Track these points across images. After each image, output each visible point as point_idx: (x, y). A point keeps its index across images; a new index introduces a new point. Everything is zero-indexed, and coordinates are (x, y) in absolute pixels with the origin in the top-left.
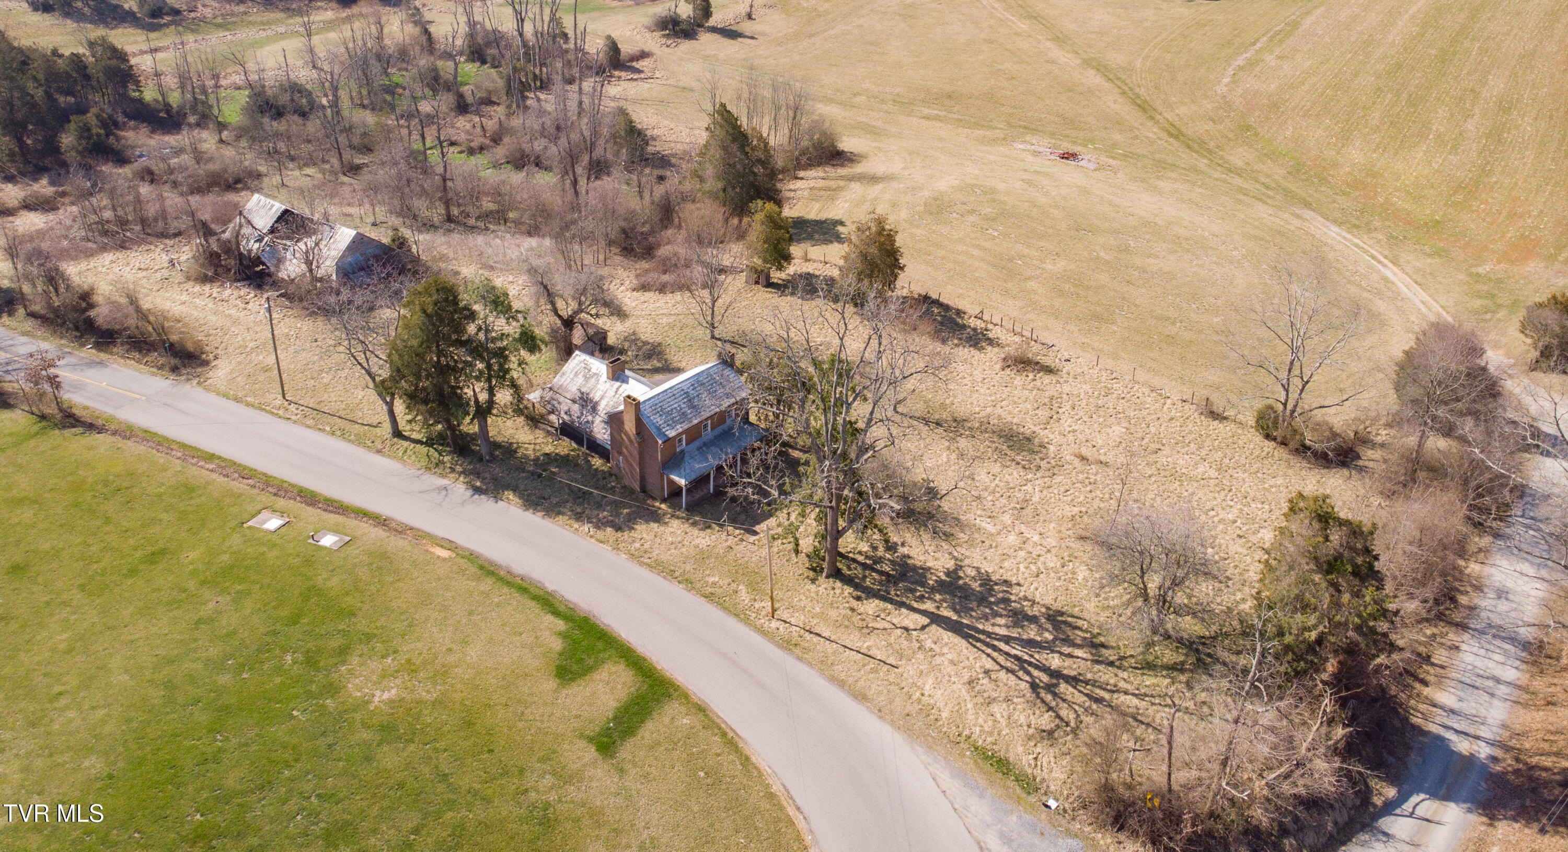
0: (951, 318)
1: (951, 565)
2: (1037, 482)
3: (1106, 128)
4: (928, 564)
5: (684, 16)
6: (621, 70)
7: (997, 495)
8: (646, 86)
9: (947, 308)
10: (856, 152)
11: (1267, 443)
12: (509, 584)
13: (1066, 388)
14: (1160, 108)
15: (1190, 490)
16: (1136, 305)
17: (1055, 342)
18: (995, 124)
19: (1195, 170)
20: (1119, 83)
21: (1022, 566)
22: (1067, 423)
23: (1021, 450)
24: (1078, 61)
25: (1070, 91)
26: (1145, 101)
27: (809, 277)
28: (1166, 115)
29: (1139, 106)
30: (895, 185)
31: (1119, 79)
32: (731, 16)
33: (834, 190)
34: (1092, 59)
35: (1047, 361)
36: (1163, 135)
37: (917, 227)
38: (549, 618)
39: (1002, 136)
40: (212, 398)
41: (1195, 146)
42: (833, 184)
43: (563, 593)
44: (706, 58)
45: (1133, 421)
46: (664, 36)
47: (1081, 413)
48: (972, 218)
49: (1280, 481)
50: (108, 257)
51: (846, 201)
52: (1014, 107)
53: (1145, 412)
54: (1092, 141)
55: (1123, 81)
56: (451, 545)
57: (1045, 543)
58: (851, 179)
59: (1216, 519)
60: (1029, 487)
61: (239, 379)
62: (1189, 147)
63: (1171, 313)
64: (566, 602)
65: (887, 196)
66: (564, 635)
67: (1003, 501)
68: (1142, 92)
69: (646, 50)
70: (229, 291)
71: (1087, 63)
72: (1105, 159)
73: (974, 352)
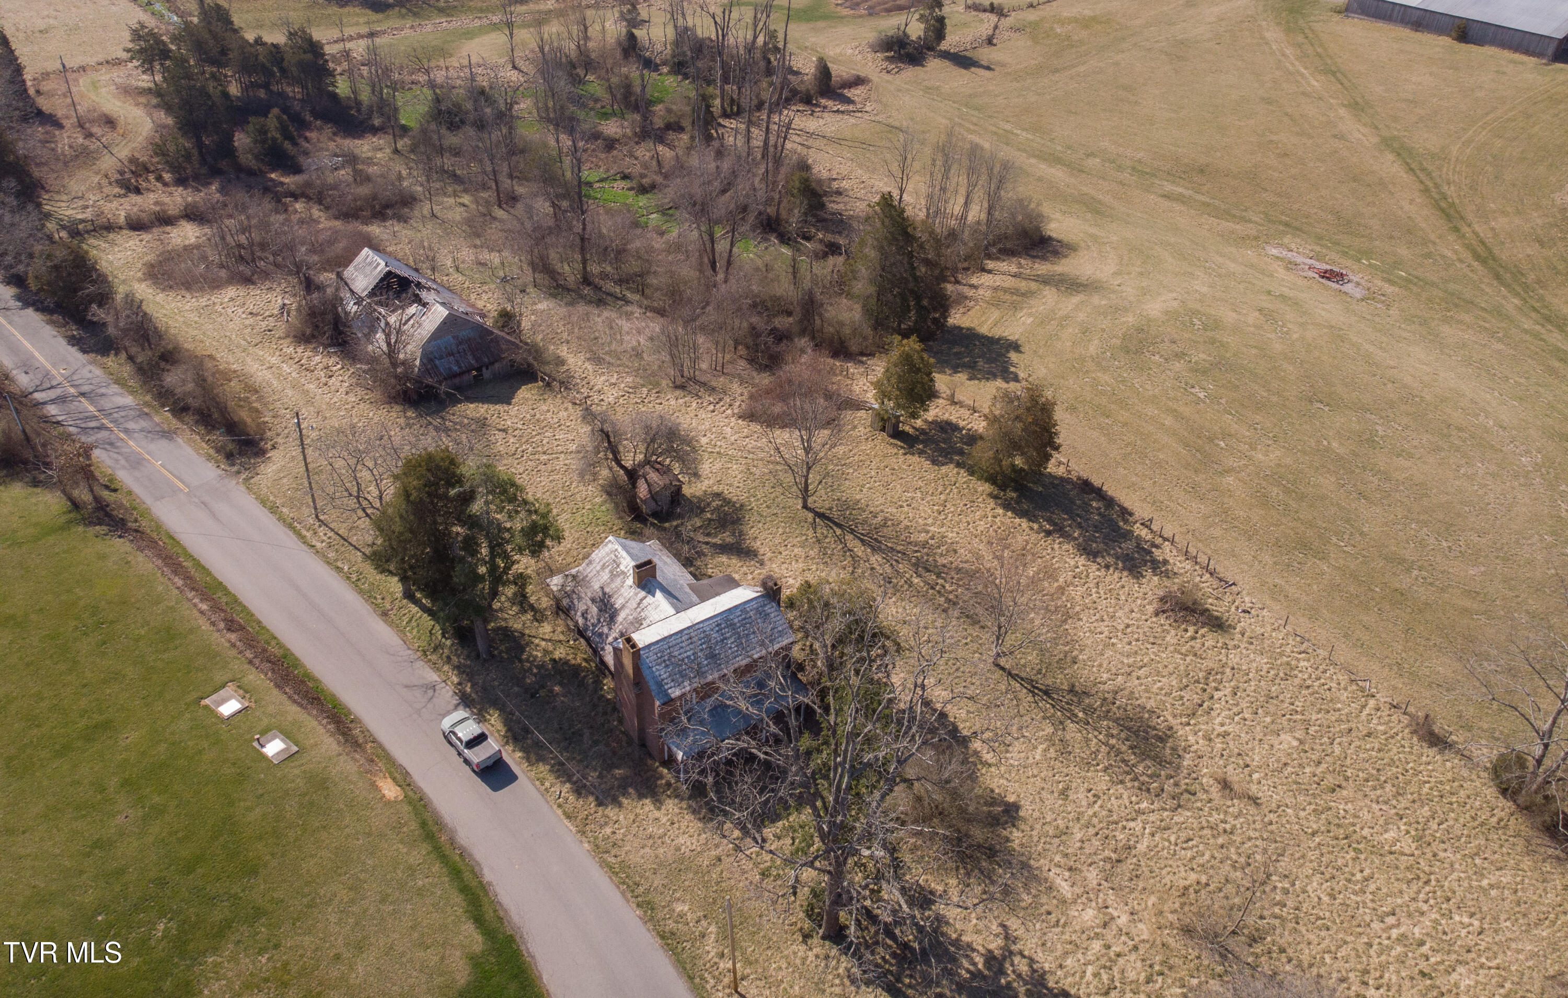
0: (1111, 520)
1: (995, 945)
2: (1152, 817)
3: (1391, 237)
4: (966, 938)
5: (914, 38)
6: (829, 98)
7: (1092, 831)
8: (852, 121)
9: (1110, 502)
10: (1065, 240)
11: (1502, 802)
12: (444, 858)
13: (1234, 658)
14: (1470, 217)
15: (1367, 872)
16: (1362, 534)
17: (1238, 578)
18: (1250, 215)
19: (1498, 312)
20: (1422, 176)
21: (1090, 970)
22: (1219, 721)
23: (1144, 755)
24: (1375, 140)
25: (1355, 180)
26: (1452, 205)
27: (947, 427)
28: (1477, 227)
29: (1443, 210)
30: (1096, 300)
31: (1423, 170)
32: (969, 38)
33: (1023, 295)
34: (1394, 138)
35: (1218, 608)
36: (1467, 255)
37: (1105, 370)
38: (469, 928)
39: (1254, 232)
40: (248, 502)
41: (1508, 276)
42: (1023, 285)
43: (498, 890)
44: (927, 90)
45: (1312, 730)
46: (888, 59)
47: (1244, 705)
48: (1178, 366)
49: (1506, 878)
50: (231, 292)
51: (1030, 315)
52: (1279, 195)
53: (1333, 717)
54: (1368, 254)
55: (1429, 174)
56: (404, 779)
57: (1134, 932)
58: (1046, 281)
59: (1395, 933)
60: (1137, 825)
61: (285, 480)
62: (1497, 277)
63: (1409, 553)
64: (496, 905)
65: (1081, 316)
66: (475, 961)
67: (1096, 843)
68: (1450, 191)
69: (863, 75)
70: (318, 358)
71: (1387, 143)
72: (1379, 283)
73: (1126, 579)
